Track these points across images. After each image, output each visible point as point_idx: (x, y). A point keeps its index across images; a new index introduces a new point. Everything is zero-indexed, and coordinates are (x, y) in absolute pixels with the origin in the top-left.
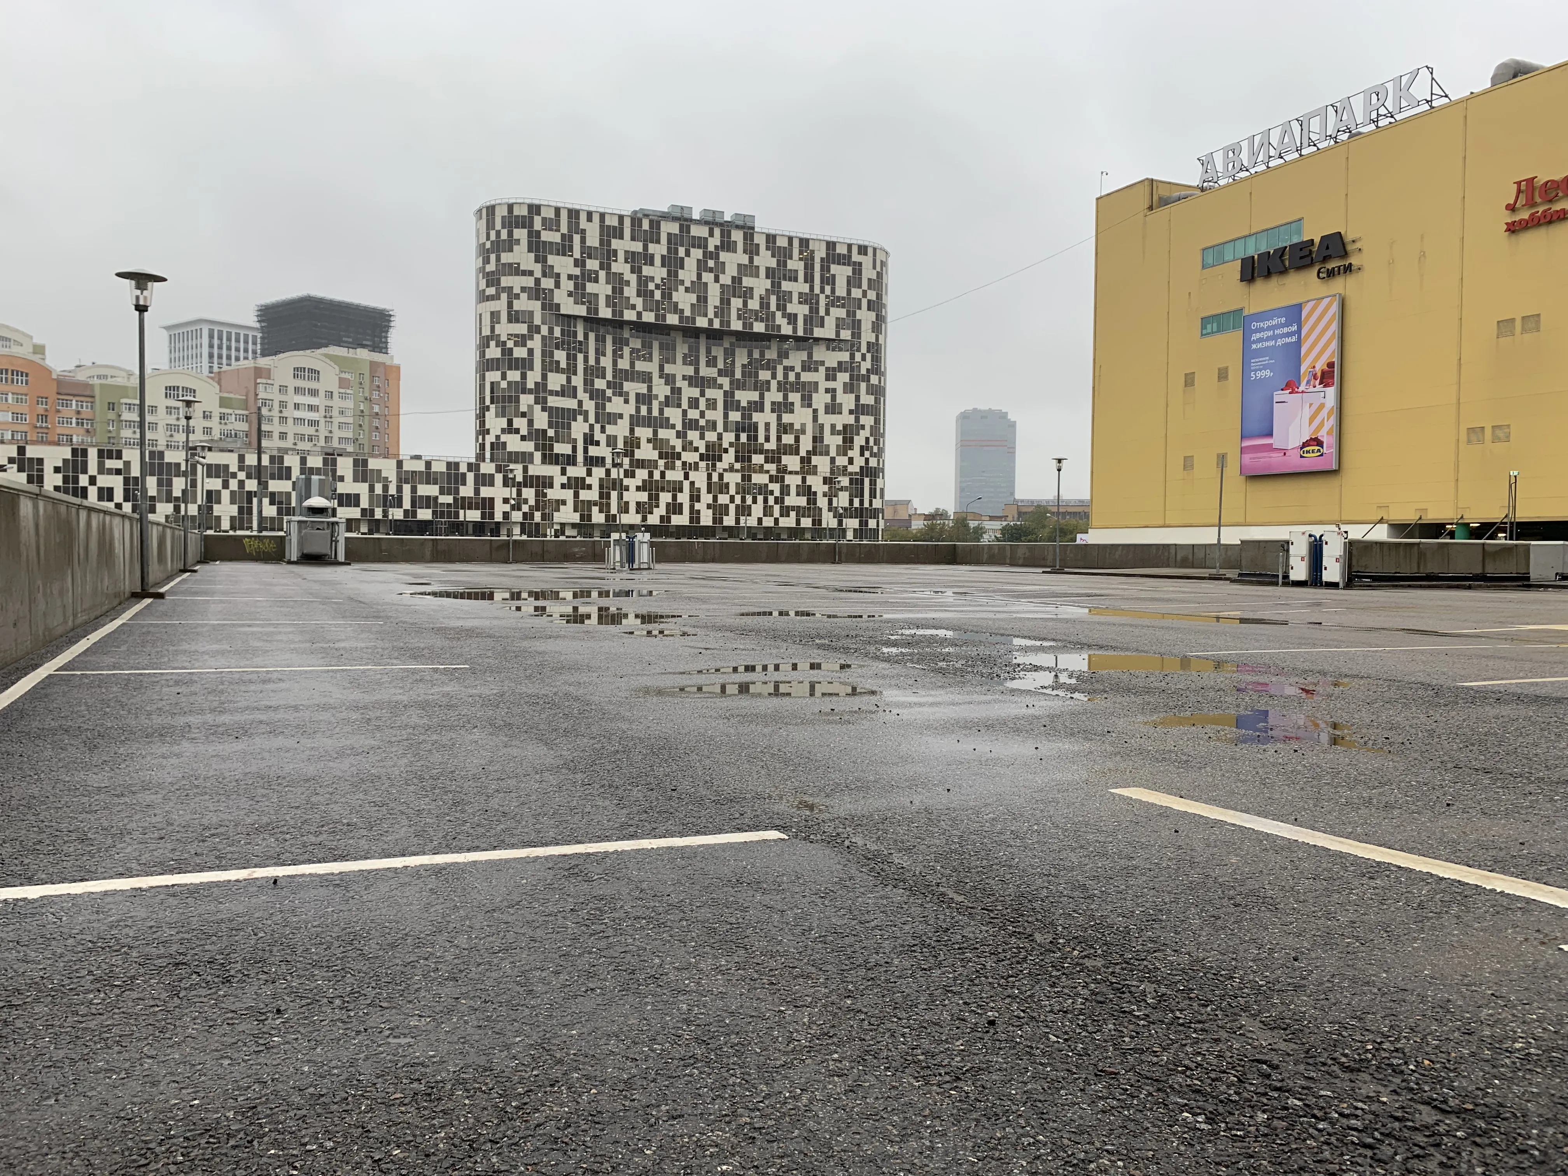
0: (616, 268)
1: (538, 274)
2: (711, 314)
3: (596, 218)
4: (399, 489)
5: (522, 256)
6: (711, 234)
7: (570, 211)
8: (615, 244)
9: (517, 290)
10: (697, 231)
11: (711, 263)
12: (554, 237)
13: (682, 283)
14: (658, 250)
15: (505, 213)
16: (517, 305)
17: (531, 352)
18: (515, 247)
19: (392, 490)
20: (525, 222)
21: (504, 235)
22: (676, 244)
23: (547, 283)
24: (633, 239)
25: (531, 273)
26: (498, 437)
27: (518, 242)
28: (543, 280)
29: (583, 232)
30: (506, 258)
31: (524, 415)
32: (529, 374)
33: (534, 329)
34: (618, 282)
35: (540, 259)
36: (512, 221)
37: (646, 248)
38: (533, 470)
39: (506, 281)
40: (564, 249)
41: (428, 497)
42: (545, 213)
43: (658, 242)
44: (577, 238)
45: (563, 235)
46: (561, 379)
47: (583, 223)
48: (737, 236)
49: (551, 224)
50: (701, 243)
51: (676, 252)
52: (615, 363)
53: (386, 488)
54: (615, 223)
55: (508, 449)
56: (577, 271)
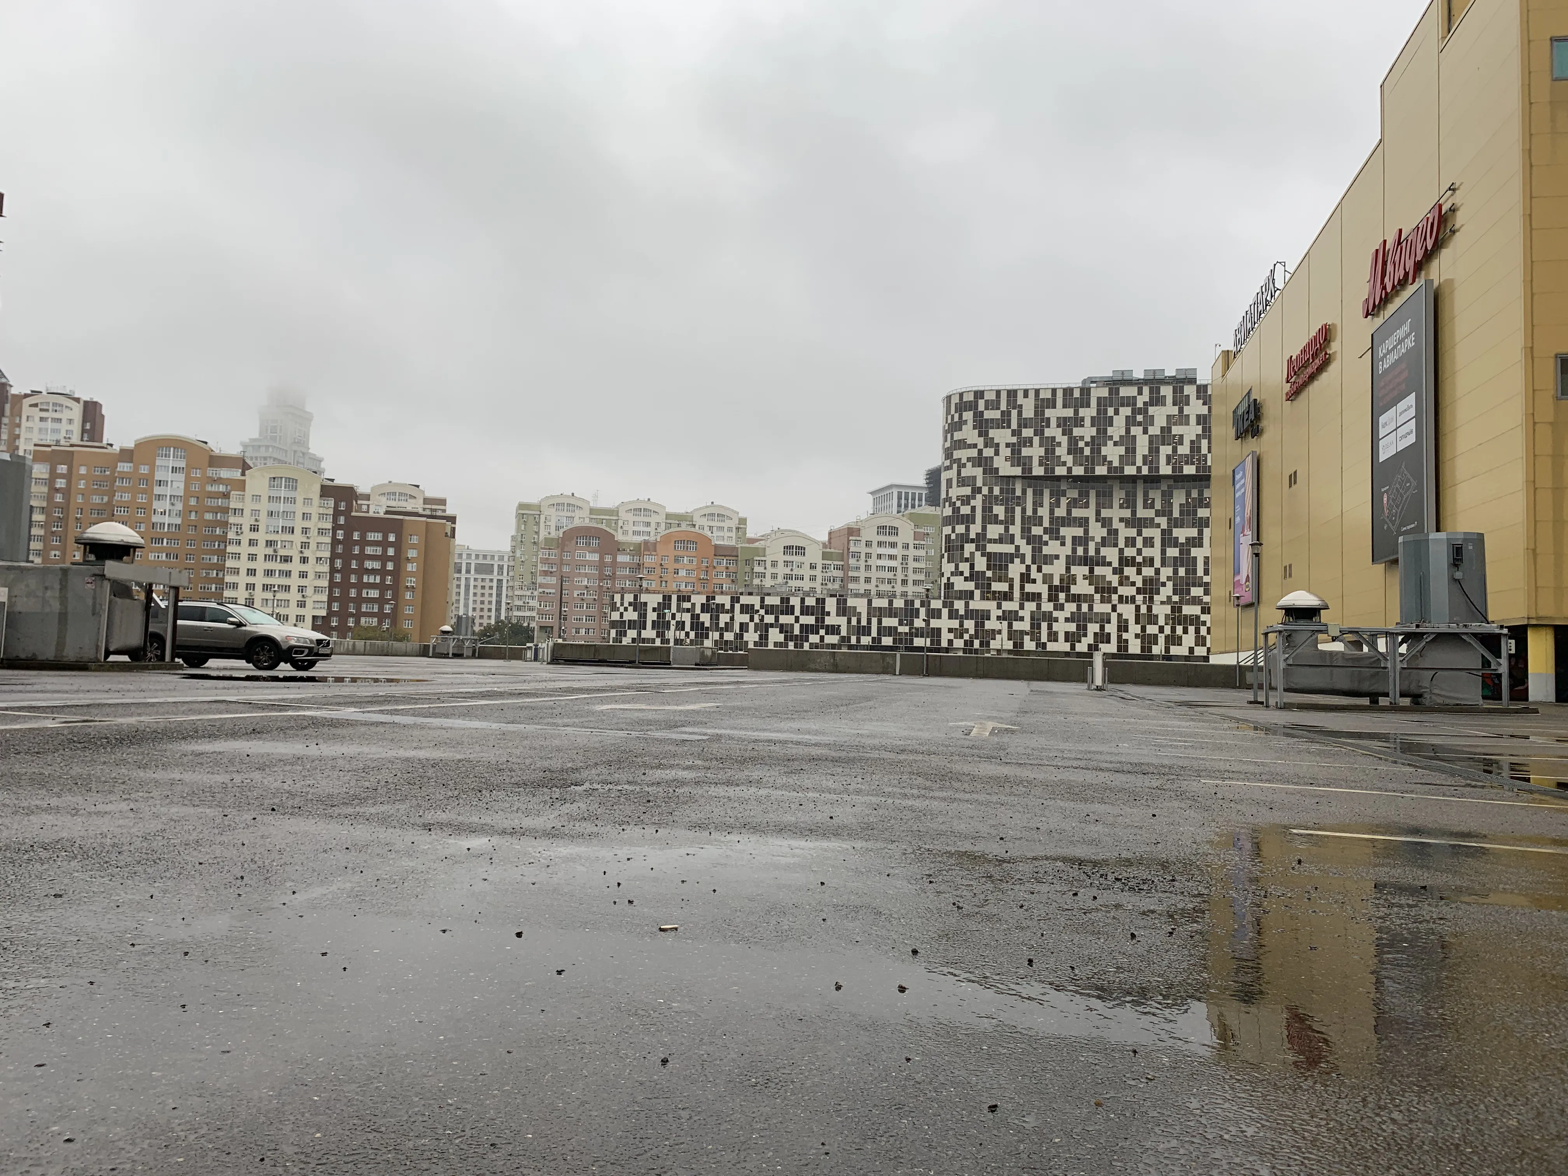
0: (1048, 433)
1: (981, 446)
2: (1139, 462)
3: (1032, 394)
4: (869, 621)
5: (969, 433)
6: (1140, 393)
7: (1009, 392)
8: (1048, 413)
9: (964, 461)
10: (1126, 392)
11: (1140, 418)
12: (995, 414)
13: (1111, 438)
14: (1088, 413)
15: (958, 401)
16: (965, 473)
17: (973, 509)
18: (964, 427)
19: (864, 622)
20: (972, 406)
21: (956, 419)
22: (1105, 405)
23: (988, 452)
24: (1065, 406)
25: (975, 446)
26: (948, 579)
27: (966, 422)
28: (985, 450)
29: (1021, 406)
30: (958, 436)
31: (967, 560)
32: (972, 526)
33: (977, 490)
34: (1050, 445)
35: (983, 434)
36: (962, 407)
37: (1076, 412)
38: (973, 605)
39: (957, 454)
40: (1004, 422)
41: (890, 628)
42: (988, 396)
43: (1088, 406)
44: (1014, 413)
45: (1003, 412)
46: (1001, 529)
47: (1020, 400)
48: (1166, 391)
49: (993, 405)
50: (1130, 402)
51: (1106, 411)
52: (1052, 512)
53: (859, 621)
54: (1049, 395)
55: (955, 589)
56: (1014, 440)
